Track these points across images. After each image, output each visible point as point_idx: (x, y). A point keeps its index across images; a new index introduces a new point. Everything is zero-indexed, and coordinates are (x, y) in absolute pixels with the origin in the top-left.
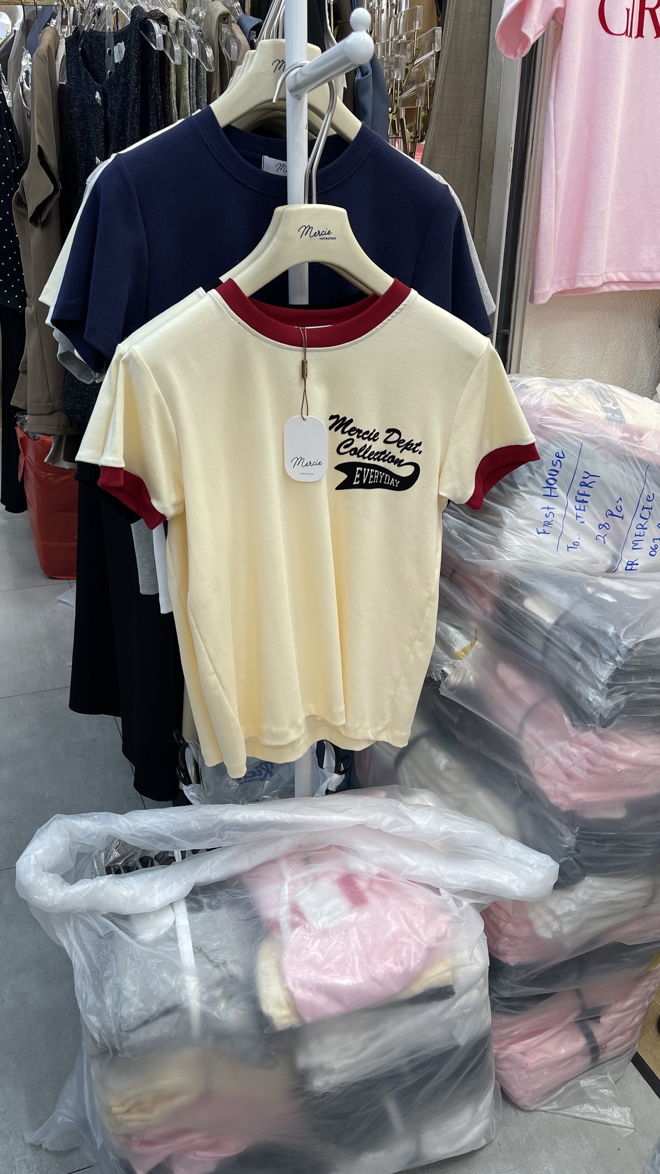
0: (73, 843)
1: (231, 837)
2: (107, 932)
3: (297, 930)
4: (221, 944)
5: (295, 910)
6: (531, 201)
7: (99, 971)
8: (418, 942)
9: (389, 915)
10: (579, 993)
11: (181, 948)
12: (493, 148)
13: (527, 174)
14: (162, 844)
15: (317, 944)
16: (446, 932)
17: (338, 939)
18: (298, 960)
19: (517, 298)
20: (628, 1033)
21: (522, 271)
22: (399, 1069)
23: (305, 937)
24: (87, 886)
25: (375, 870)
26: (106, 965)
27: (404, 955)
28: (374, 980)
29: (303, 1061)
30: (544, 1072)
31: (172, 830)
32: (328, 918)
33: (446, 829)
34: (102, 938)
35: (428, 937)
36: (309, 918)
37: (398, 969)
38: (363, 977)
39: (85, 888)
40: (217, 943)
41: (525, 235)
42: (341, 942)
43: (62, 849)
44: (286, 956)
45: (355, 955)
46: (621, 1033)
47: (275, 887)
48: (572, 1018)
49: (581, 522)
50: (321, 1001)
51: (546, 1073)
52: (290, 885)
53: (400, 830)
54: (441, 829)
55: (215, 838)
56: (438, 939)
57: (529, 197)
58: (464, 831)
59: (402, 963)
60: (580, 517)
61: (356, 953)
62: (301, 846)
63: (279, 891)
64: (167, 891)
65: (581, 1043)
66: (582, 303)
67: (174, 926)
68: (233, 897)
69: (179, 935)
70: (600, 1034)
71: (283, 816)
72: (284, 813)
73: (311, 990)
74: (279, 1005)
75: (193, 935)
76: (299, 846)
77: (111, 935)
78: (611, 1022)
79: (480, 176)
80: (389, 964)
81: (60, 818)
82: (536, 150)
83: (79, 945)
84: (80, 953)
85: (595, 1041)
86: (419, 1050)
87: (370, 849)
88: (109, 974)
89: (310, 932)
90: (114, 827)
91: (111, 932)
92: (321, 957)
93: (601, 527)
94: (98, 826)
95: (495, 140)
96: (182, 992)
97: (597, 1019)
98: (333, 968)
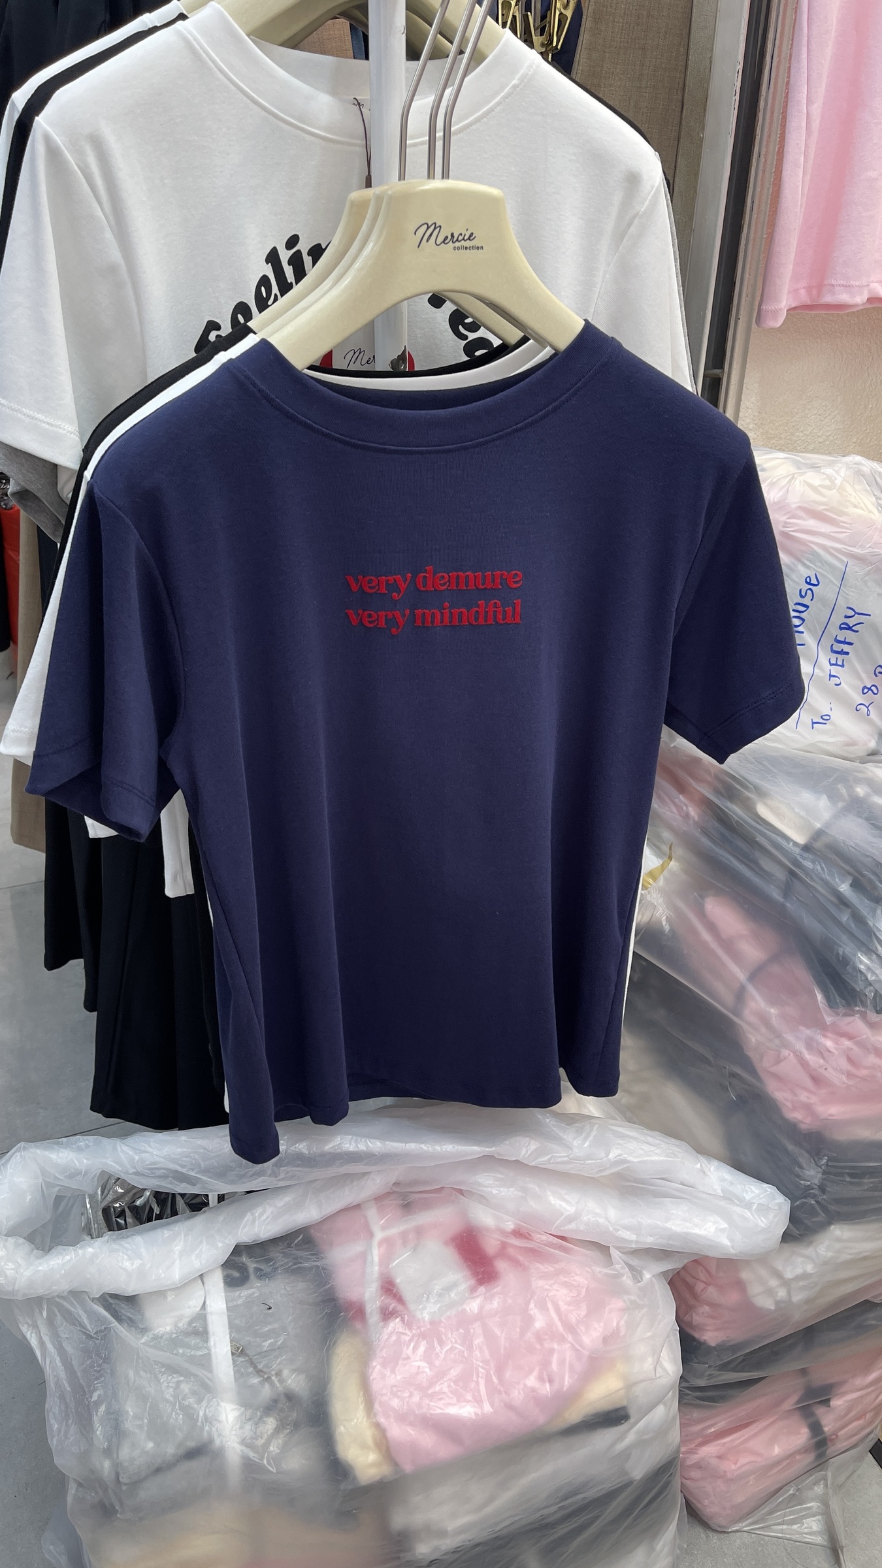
0: (48, 1185)
1: (290, 1174)
2: (99, 1329)
3: (395, 1324)
4: (276, 1342)
5: (389, 1287)
6: (766, 160)
7: (84, 1391)
8: (577, 1350)
9: (532, 1305)
10: (803, 1372)
11: (213, 1351)
12: (707, 71)
13: (760, 115)
14: (184, 1185)
15: (422, 1348)
16: (618, 1328)
17: (454, 1341)
18: (393, 1376)
19: (737, 319)
20: (868, 1416)
21: (747, 276)
22: (543, 1519)
23: (403, 1337)
24: (68, 1258)
25: (510, 1226)
26: (96, 1382)
27: (554, 1366)
28: (510, 1407)
29: (399, 1520)
30: (749, 1482)
31: (200, 1165)
32: (438, 1305)
33: (617, 1156)
34: (92, 1337)
35: (591, 1337)
36: (412, 1307)
37: (546, 1389)
38: (492, 1405)
39: (65, 1261)
40: (269, 1341)
41: (754, 216)
42: (459, 1347)
43: (29, 1197)
44: (376, 1370)
45: (480, 1370)
46: (858, 1418)
47: (357, 1248)
48: (789, 1404)
49: (836, 685)
50: (427, 1441)
51: (751, 1483)
52: (380, 1244)
53: (550, 1159)
54: (611, 1156)
55: (265, 1178)
56: (606, 1340)
57: (763, 153)
58: (646, 1158)
59: (551, 1381)
60: (834, 676)
61: (481, 1364)
62: (399, 1184)
63: (364, 1256)
64: (193, 1257)
65: (802, 1436)
66: (837, 327)
67: (202, 1312)
68: (295, 1264)
69: (211, 1328)
70: (829, 1423)
71: (368, 1142)
72: (371, 1140)
73: (412, 1424)
74: (364, 1446)
75: (232, 1327)
76: (396, 1184)
77: (105, 1334)
78: (847, 1404)
79: (683, 117)
80: (532, 1381)
81: (25, 1148)
82: (777, 76)
83: (55, 1347)
84: (58, 1360)
85: (823, 1432)
86: (575, 1493)
87: (503, 1194)
88: (100, 1395)
89: (410, 1329)
90: (110, 1162)
91: (105, 1328)
92: (427, 1370)
93: (866, 691)
94: (85, 1161)
95: (711, 57)
96: (214, 1429)
97: (826, 1402)
98: (446, 1390)
